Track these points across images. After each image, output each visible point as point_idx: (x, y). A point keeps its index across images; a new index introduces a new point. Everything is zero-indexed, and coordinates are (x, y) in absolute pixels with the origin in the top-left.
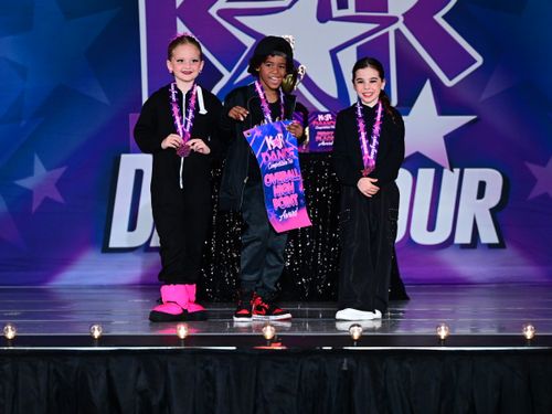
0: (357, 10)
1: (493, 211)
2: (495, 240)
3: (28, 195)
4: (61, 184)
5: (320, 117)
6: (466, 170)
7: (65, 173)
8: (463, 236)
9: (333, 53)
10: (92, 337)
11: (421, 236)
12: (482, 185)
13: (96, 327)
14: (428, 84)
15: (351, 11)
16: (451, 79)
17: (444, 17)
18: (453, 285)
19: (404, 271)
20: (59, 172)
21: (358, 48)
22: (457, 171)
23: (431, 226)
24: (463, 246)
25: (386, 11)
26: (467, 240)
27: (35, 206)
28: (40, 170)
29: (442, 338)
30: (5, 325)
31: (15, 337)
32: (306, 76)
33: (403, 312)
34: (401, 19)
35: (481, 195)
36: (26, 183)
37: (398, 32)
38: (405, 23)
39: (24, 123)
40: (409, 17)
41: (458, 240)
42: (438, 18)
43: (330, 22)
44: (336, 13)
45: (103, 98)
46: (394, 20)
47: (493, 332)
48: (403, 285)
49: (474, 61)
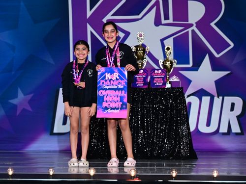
0: (173, 21)
1: (238, 117)
2: (239, 131)
3: (15, 107)
4: (31, 102)
5: (156, 72)
6: (225, 98)
7: (33, 97)
8: (224, 129)
9: (162, 41)
10: (49, 175)
11: (203, 129)
12: (233, 105)
13: (51, 170)
14: (207, 56)
15: (171, 21)
16: (218, 54)
17: (215, 24)
18: (219, 152)
19: (195, 145)
20: (30, 97)
21: (174, 39)
22: (221, 98)
23: (208, 124)
24: (224, 134)
25: (188, 21)
26: (225, 131)
27: (18, 113)
28: (21, 95)
29: (215, 176)
30: (8, 168)
31: (13, 174)
32: (149, 52)
33: (195, 165)
34: (195, 25)
35: (232, 109)
36: (14, 101)
37: (193, 31)
38: (196, 27)
39: (13, 73)
40: (198, 24)
41: (221, 131)
42: (213, 24)
43: (160, 26)
44: (164, 22)
45: (51, 61)
46: (191, 25)
47: (238, 174)
48: (195, 152)
49: (230, 45)
